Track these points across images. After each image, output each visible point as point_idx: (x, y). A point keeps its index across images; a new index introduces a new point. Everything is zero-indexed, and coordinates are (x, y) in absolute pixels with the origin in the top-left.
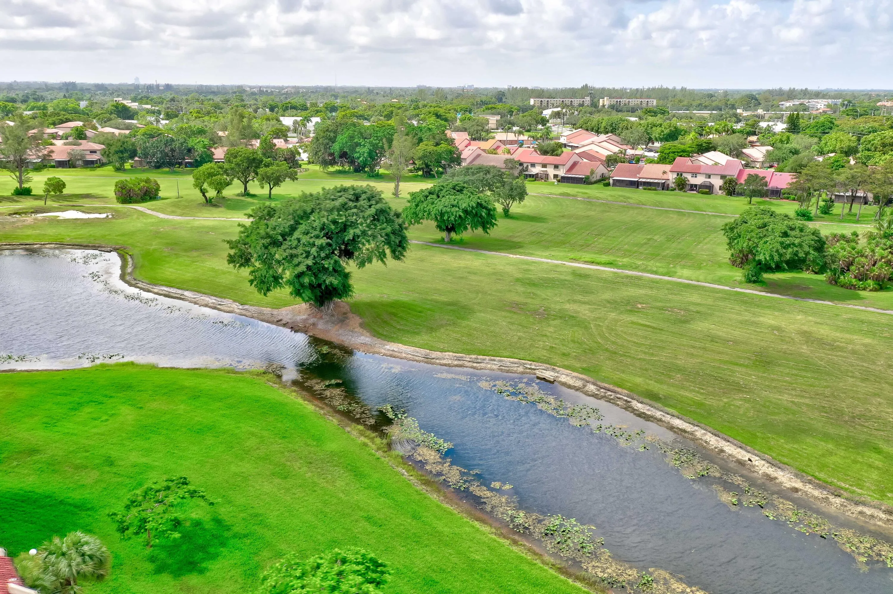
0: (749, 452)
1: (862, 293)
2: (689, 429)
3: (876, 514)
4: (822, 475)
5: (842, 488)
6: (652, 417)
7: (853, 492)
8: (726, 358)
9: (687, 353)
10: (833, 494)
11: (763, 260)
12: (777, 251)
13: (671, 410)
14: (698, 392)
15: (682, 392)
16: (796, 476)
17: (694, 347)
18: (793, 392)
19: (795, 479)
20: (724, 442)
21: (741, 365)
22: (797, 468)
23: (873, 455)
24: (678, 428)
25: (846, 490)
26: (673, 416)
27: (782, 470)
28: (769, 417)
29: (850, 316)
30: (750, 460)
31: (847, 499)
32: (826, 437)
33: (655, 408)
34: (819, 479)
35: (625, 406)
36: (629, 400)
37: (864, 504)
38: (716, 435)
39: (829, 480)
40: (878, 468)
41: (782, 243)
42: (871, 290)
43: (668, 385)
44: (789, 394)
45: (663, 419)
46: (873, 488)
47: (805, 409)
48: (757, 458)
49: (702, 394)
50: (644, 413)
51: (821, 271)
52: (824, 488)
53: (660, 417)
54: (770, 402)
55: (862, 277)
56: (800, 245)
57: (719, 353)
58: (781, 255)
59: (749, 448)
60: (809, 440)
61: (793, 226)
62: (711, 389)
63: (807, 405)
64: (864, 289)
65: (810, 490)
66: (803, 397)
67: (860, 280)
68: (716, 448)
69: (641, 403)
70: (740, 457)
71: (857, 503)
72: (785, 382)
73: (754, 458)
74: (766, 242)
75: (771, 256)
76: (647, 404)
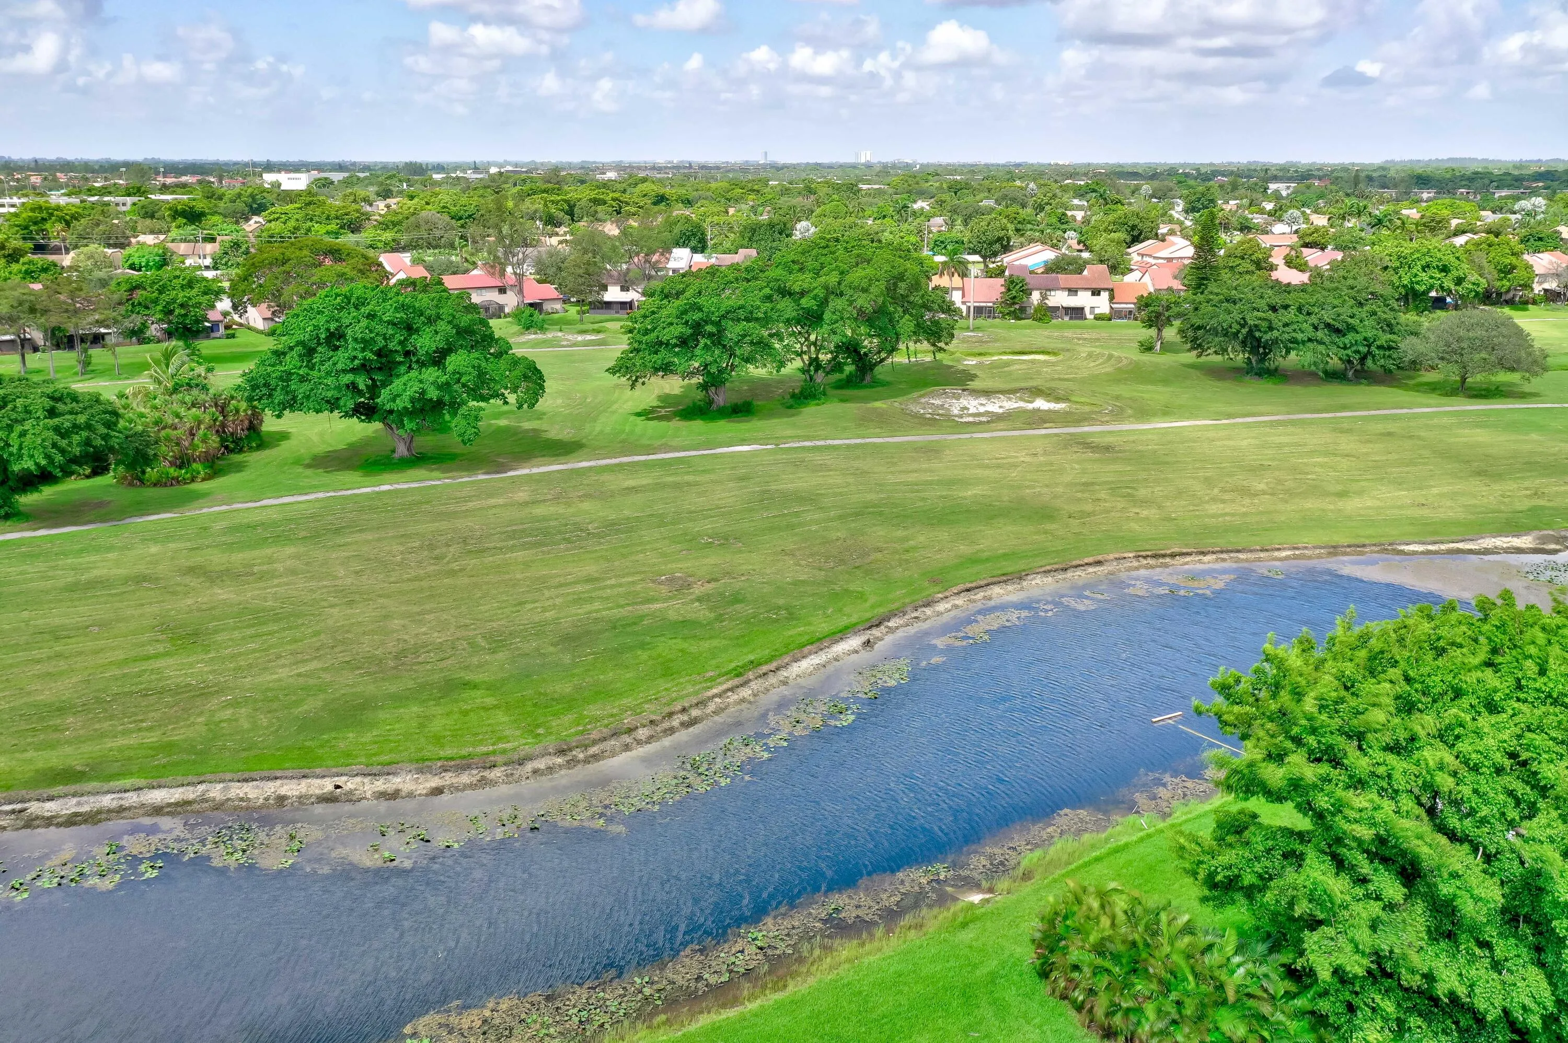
0: (323, 777)
1: (197, 486)
2: (191, 797)
3: (550, 763)
4: (449, 752)
5: (487, 754)
6: (99, 812)
7: (504, 751)
8: (120, 655)
9: (38, 676)
10: (485, 768)
11: (33, 468)
12: (54, 445)
13: (127, 782)
14: (140, 730)
15: (109, 744)
16: (420, 771)
17: (38, 661)
18: (283, 661)
19: (422, 778)
20: (271, 784)
21: (156, 656)
22: (411, 761)
23: (473, 693)
24: (169, 805)
25: (494, 753)
26: (140, 789)
27: (394, 774)
28: (296, 711)
29: (224, 524)
30: (337, 787)
31: (505, 764)
32: (399, 699)
33: (89, 793)
34: (452, 759)
35: (20, 823)
36: (19, 806)
37: (530, 758)
38: (246, 780)
39: (464, 752)
40: (496, 707)
41: (57, 430)
42: (203, 480)
43: (68, 742)
44: (284, 666)
45: (126, 803)
46: (518, 733)
47: (327, 677)
48: (344, 778)
49: (150, 729)
50: (76, 814)
52: (468, 767)
53: (115, 804)
54: (268, 689)
55: (182, 462)
56: (88, 427)
57: (96, 652)
58: (63, 451)
59: (318, 771)
60: (382, 715)
61: (57, 395)
62: (157, 715)
63: (325, 670)
64: (193, 480)
65: (454, 780)
66: (303, 661)
67: (180, 467)
68: (267, 799)
69: (51, 799)
70: (318, 792)
71: (521, 762)
72: (254, 651)
73: (340, 781)
74: (23, 434)
75: (48, 457)
76: (66, 796)
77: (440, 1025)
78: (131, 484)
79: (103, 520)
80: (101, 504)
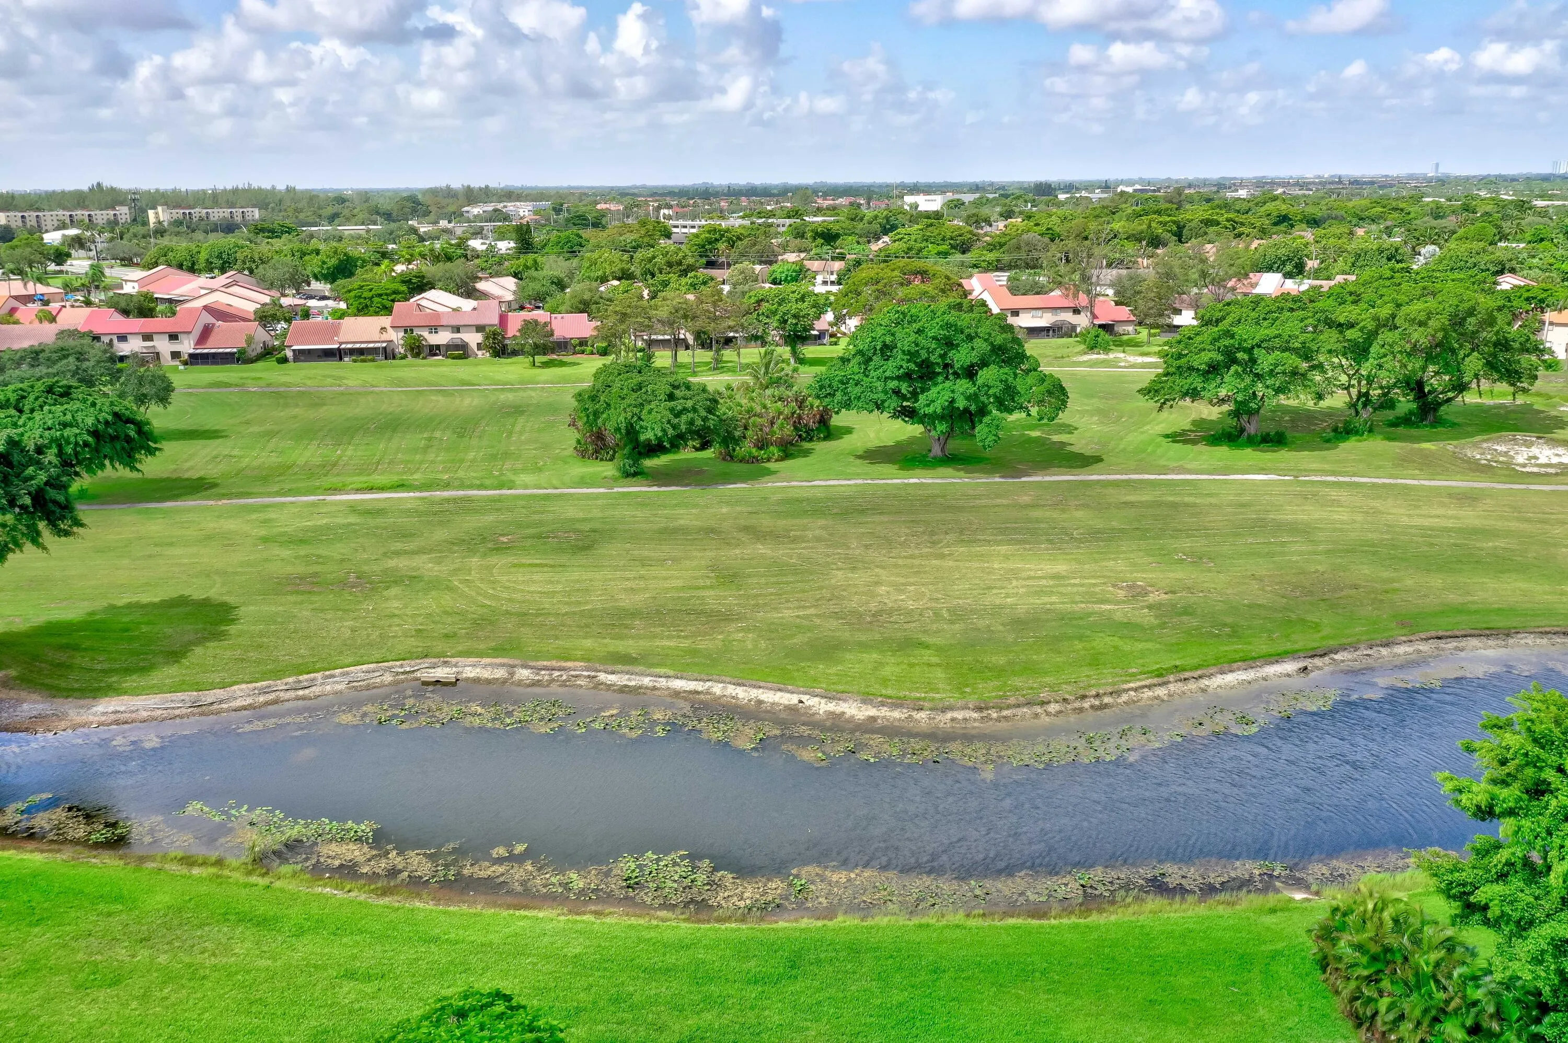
0: (793, 693)
1: (772, 466)
2: (700, 689)
3: (967, 716)
4: (889, 692)
5: (919, 699)
6: (640, 687)
7: (933, 699)
8: (679, 583)
9: (625, 590)
10: (914, 709)
11: (653, 438)
12: (669, 422)
13: (662, 671)
14: (679, 637)
15: (658, 643)
16: (864, 702)
17: (628, 579)
18: (789, 605)
19: (864, 707)
20: (755, 691)
21: (704, 588)
22: (858, 693)
23: (923, 652)
24: (685, 691)
25: (924, 699)
26: (669, 677)
27: (845, 700)
28: (787, 642)
29: (779, 496)
30: (801, 702)
31: (931, 709)
32: (864, 647)
33: (637, 674)
34: (890, 697)
35: (592, 685)
36: (593, 674)
37: (951, 708)
38: (739, 685)
39: (901, 694)
40: (938, 665)
41: (672, 410)
42: (777, 461)
43: (633, 638)
44: (789, 608)
45: (658, 685)
46: (948, 688)
47: (818, 621)
48: (808, 697)
49: (686, 637)
50: (626, 686)
51: (704, 446)
52: (901, 706)
53: (651, 684)
54: (773, 623)
55: (762, 445)
56: (694, 410)
57: (665, 579)
58: (674, 427)
59: (790, 687)
60: (848, 656)
61: (676, 383)
62: (693, 629)
63: (818, 616)
64: (769, 460)
65: (888, 714)
66: (804, 607)
67: (761, 448)
68: (750, 701)
69: (613, 673)
70: (786, 703)
71: (944, 710)
72: (772, 594)
73: (804, 698)
74: (650, 412)
75: (663, 430)
76: (622, 672)
77: (817, 874)
78: (724, 459)
79: (698, 484)
80: (700, 472)
